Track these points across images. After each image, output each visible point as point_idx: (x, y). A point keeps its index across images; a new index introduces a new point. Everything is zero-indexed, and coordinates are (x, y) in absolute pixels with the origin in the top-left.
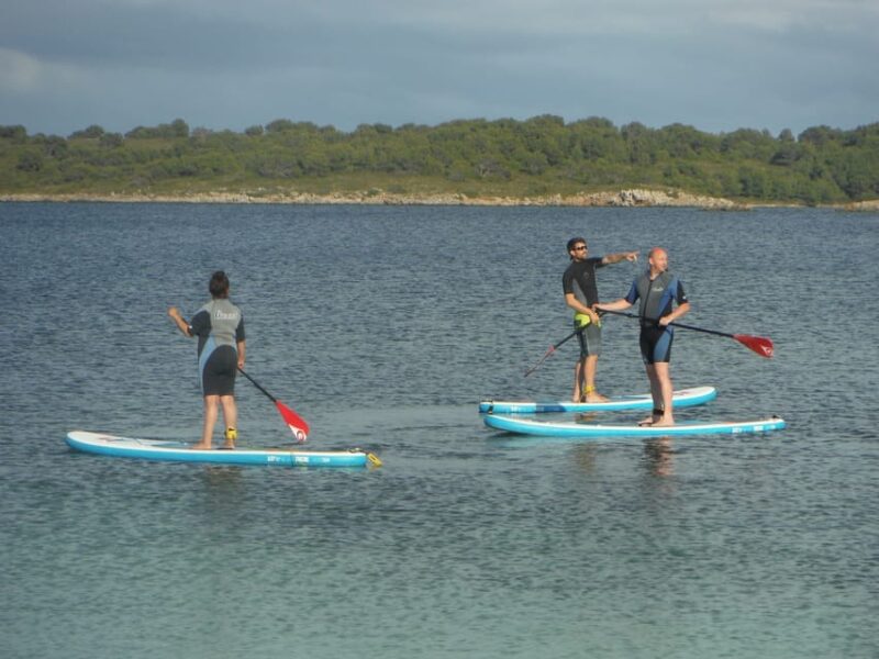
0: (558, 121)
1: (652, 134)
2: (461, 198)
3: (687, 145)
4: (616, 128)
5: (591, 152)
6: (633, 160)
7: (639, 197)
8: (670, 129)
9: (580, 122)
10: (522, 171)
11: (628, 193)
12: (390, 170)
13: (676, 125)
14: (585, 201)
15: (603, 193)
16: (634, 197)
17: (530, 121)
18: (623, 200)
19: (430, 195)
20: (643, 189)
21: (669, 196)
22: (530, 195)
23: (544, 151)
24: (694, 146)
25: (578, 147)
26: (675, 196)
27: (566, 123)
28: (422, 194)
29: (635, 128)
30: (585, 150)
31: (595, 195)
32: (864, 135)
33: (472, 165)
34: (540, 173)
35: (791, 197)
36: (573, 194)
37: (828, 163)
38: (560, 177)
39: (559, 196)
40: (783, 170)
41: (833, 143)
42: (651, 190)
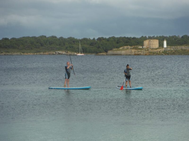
0: (45, 37)
1: (65, 39)
2: (21, 53)
3: (72, 42)
4: (58, 38)
5: (51, 43)
6: (60, 45)
7: (59, 53)
8: (69, 38)
9: (50, 37)
10: (35, 48)
11: (57, 52)
12: (6, 48)
13: (70, 37)
14: (48, 54)
15: (52, 52)
16: (58, 53)
17: (39, 37)
18: (56, 53)
19: (14, 53)
20: (60, 51)
21: (66, 52)
22: (36, 52)
23: (40, 43)
24: (74, 42)
25: (48, 43)
26: (67, 52)
27: (47, 37)
28: (13, 53)
29: (61, 38)
30: (49, 43)
31: (50, 52)
32: (110, 39)
33: (24, 46)
34: (39, 48)
35: (93, 52)
36: (45, 52)
37: (102, 45)
38: (43, 49)
39: (42, 53)
40: (92, 46)
41: (104, 41)
42: (62, 51)
